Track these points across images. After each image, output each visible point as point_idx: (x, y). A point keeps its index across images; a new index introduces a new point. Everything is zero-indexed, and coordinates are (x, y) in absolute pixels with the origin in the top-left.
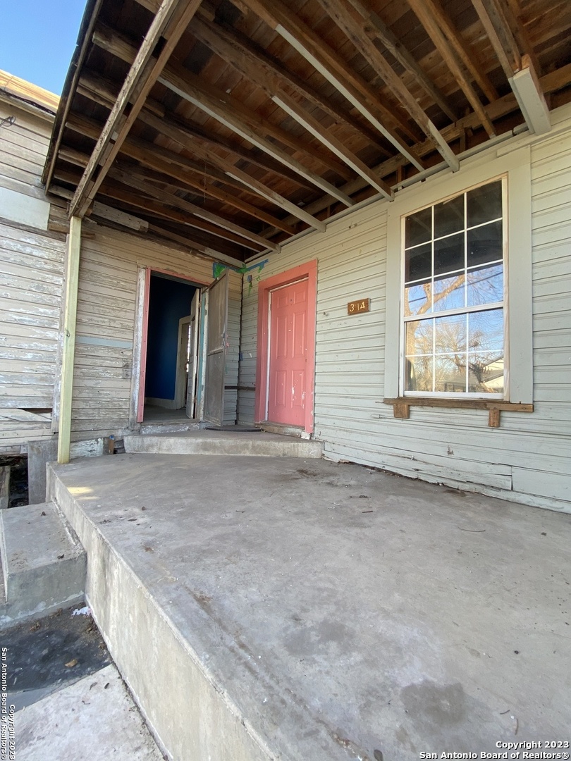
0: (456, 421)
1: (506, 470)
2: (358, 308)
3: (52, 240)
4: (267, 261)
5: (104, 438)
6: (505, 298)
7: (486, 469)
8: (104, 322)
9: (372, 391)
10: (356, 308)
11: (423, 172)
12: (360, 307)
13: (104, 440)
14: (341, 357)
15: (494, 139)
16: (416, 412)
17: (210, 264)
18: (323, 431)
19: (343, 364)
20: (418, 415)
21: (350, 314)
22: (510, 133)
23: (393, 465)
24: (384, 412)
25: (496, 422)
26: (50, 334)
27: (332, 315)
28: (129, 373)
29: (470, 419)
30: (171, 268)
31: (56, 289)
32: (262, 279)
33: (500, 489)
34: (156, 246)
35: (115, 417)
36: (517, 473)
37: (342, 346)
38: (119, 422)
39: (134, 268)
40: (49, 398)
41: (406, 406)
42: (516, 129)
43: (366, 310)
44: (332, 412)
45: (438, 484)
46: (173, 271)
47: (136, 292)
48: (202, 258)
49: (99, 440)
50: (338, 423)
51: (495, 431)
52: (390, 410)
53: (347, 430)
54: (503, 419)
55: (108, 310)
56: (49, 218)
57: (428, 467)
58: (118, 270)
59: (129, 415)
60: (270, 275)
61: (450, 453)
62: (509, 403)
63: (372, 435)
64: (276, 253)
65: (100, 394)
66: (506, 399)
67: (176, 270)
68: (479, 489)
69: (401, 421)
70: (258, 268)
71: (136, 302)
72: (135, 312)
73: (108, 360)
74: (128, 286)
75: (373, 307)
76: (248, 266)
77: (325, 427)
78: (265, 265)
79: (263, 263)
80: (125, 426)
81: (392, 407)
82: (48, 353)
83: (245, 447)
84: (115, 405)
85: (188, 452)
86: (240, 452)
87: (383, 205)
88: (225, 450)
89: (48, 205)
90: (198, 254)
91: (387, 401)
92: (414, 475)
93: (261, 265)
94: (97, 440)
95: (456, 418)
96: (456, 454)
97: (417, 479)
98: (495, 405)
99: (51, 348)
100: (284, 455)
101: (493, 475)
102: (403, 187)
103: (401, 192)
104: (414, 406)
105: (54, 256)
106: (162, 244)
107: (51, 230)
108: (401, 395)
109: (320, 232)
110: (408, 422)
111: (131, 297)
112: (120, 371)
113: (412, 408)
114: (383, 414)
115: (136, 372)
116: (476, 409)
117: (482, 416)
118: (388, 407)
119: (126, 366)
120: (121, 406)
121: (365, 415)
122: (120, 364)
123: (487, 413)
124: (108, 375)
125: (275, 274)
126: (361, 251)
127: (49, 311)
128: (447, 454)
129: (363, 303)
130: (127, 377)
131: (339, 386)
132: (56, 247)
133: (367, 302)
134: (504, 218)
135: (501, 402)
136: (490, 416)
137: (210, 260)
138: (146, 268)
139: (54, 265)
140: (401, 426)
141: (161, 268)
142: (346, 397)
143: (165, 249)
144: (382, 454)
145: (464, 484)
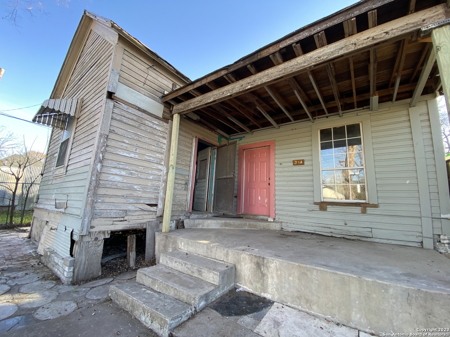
0: (347, 211)
1: (370, 230)
2: (298, 163)
3: (163, 122)
4: (244, 137)
5: (176, 220)
6: (364, 165)
7: (361, 230)
8: (179, 162)
9: (308, 199)
10: (297, 163)
11: (327, 115)
12: (300, 163)
13: (176, 221)
14: (290, 183)
15: (356, 109)
16: (330, 208)
17: (217, 136)
18: (281, 217)
19: (291, 186)
20: (330, 209)
21: (294, 165)
22: (362, 108)
23: (319, 230)
24: (314, 208)
25: (364, 212)
26: (160, 167)
27: (283, 165)
28: (187, 187)
29: (354, 210)
30: (205, 138)
31: (163, 145)
32: (241, 145)
33: (367, 237)
34: (199, 127)
35: (180, 209)
36: (373, 230)
37: (290, 178)
38: (181, 212)
39: (191, 137)
40: (157, 199)
41: (325, 205)
42: (364, 107)
43: (303, 164)
44: (286, 208)
45: (341, 238)
46: (205, 139)
47: (191, 148)
48: (215, 133)
49: (174, 221)
50: (289, 213)
51: (364, 215)
52: (317, 207)
53: (294, 216)
54: (366, 210)
55: (181, 156)
56: (163, 112)
57: (336, 231)
58: (186, 137)
59: (185, 208)
60: (247, 143)
61: (346, 224)
62: (369, 204)
63: (308, 218)
64: (250, 134)
65: (176, 197)
66: (368, 202)
67: (206, 138)
68: (359, 238)
69: (322, 212)
70: (239, 139)
71: (191, 153)
72: (191, 157)
73: (179, 180)
74: (189, 145)
75: (305, 163)
76: (232, 138)
77: (282, 215)
78: (243, 138)
79: (242, 137)
80: (184, 213)
81: (318, 206)
82: (158, 176)
83: (245, 225)
84: (181, 203)
85: (217, 227)
86: (243, 227)
87: (309, 124)
88: (236, 227)
89: (163, 106)
90: (213, 131)
91: (316, 203)
92: (330, 235)
93: (241, 139)
94: (173, 221)
95: (348, 210)
96: (348, 225)
97: (331, 236)
98: (364, 205)
99: (159, 174)
100: (264, 228)
101: (365, 232)
102: (318, 118)
103: (317, 120)
104: (328, 205)
105: (163, 130)
106: (201, 126)
107: (164, 118)
108: (322, 201)
109: (277, 129)
110: (326, 212)
111: (190, 150)
112: (183, 186)
113: (328, 206)
114: (313, 209)
115: (190, 187)
116: (356, 206)
117: (358, 209)
118: (316, 206)
119: (186, 184)
120: (183, 203)
121: (305, 210)
122: (184, 182)
123: (360, 208)
124: (179, 188)
125: (249, 143)
126: (298, 140)
127: (160, 156)
128: (344, 225)
129: (301, 161)
130: (186, 189)
131: (289, 196)
132: (164, 126)
133: (303, 161)
134: (362, 137)
135: (366, 203)
136: (362, 209)
137: (217, 134)
138: (196, 137)
139: (163, 134)
140: (322, 214)
141: (201, 137)
142: (294, 201)
143: (202, 128)
144: (314, 226)
145: (353, 237)
